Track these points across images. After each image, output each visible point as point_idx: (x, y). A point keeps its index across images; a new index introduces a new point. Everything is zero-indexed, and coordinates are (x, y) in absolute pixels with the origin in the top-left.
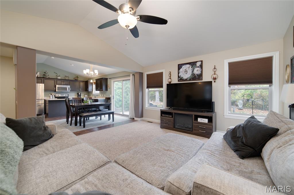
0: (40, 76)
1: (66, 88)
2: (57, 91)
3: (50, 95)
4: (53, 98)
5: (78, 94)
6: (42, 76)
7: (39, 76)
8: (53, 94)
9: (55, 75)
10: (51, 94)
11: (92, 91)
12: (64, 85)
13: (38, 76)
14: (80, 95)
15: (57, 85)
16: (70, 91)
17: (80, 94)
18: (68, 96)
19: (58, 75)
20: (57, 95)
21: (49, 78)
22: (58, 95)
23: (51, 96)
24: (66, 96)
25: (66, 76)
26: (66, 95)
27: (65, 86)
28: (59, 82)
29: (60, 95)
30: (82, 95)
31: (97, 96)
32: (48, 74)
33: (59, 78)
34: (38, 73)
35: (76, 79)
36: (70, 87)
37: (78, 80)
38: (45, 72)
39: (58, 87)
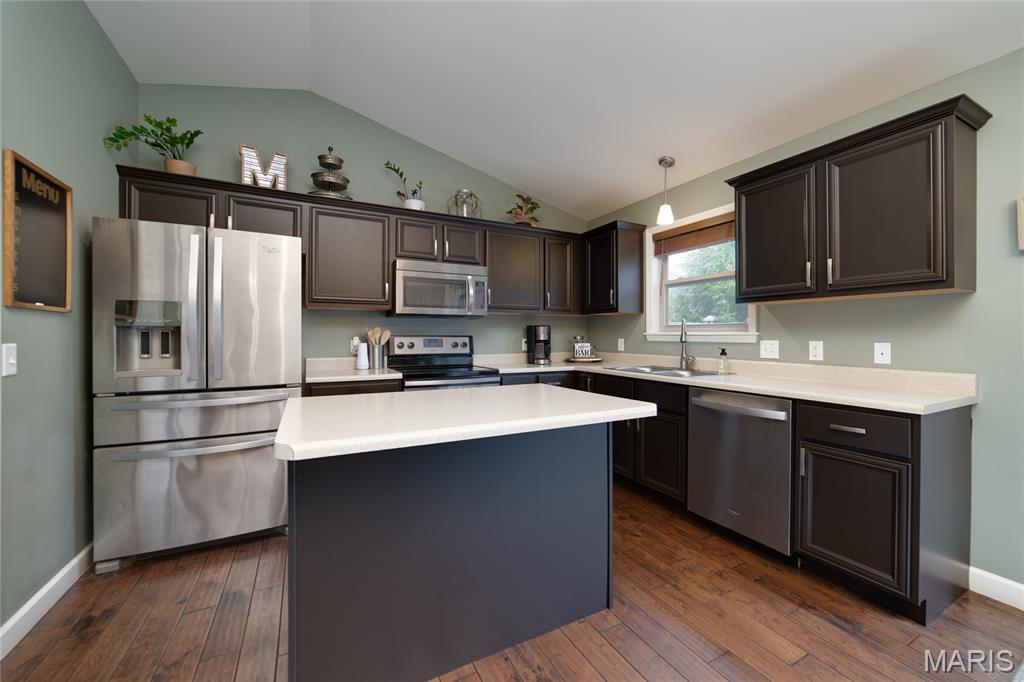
1: (463, 285)
2: (399, 308)
3: (356, 340)
4: (371, 368)
5: (531, 334)
6: (304, 186)
7: (281, 187)
8: (374, 335)
9: (391, 182)
10: (365, 339)
12: (447, 261)
13: (274, 183)
14: (547, 342)
15: (400, 263)
18: (467, 350)
19: (411, 186)
20: (401, 346)
22: (406, 341)
23: (364, 347)
24: (458, 351)
25: (458, 200)
26: (460, 341)
27: (450, 271)
28: (413, 237)
29: (420, 348)
30: (557, 339)
31: (723, 353)
32: (346, 170)
33: (415, 204)
34: (278, 166)
35: (525, 218)
36: (485, 280)
37: (534, 225)
38: (322, 159)
39: (405, 279)
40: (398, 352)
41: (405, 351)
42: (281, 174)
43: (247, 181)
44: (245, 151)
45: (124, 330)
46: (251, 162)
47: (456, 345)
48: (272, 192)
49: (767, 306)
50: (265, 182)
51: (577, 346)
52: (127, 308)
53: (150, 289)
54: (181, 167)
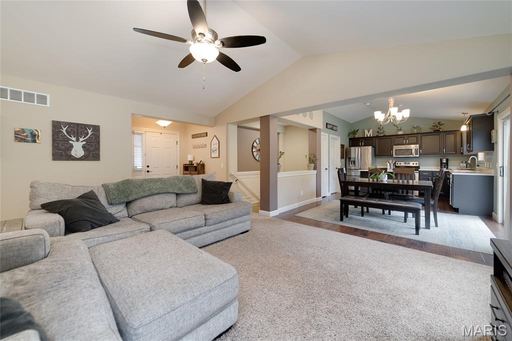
0: (373, 135)
1: (412, 149)
2: (394, 156)
4: (391, 168)
5: (441, 160)
6: (375, 135)
7: (371, 136)
8: (390, 161)
10: (387, 161)
12: (408, 144)
14: (447, 163)
15: (394, 147)
16: (418, 156)
17: (447, 160)
18: (417, 165)
21: (385, 136)
22: (399, 163)
24: (415, 165)
26: (415, 163)
27: (409, 147)
28: (398, 140)
29: (403, 164)
32: (384, 130)
33: (400, 133)
34: (371, 131)
35: (437, 129)
37: (441, 130)
38: (379, 128)
39: (396, 150)
40: (397, 165)
41: (399, 165)
42: (372, 133)
43: (366, 136)
45: (349, 161)
46: (366, 132)
48: (370, 137)
50: (369, 135)
52: (350, 158)
53: (352, 156)
54: (357, 136)
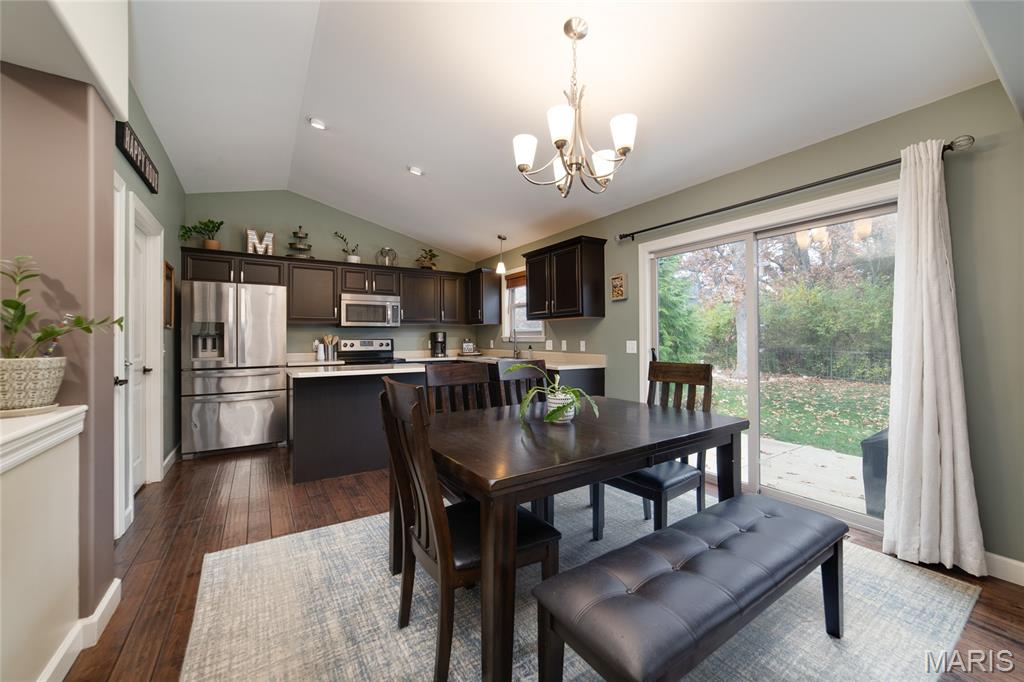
0: (274, 251)
1: (384, 308)
2: (344, 323)
3: (317, 342)
4: (327, 359)
5: (433, 337)
6: (283, 253)
7: (270, 253)
8: (328, 339)
9: (338, 245)
10: (322, 341)
11: (495, 322)
12: (374, 293)
13: (267, 251)
14: (444, 343)
15: (344, 296)
16: (398, 324)
17: (445, 337)
18: (389, 348)
19: (351, 247)
20: (345, 345)
21: (312, 260)
22: (349, 342)
23: (322, 346)
24: (383, 348)
25: (383, 253)
26: (384, 342)
27: (378, 300)
28: (352, 279)
29: (358, 346)
30: (451, 341)
31: (530, 348)
32: (310, 241)
33: (354, 259)
34: (268, 238)
35: (427, 264)
36: (399, 304)
37: (434, 268)
38: (295, 234)
39: (347, 305)
40: (343, 349)
41: (348, 349)
42: (270, 243)
43: (251, 251)
44: (249, 232)
46: (253, 238)
47: (382, 345)
48: (265, 256)
49: (549, 322)
50: (261, 250)
51: (465, 345)
54: (213, 244)
